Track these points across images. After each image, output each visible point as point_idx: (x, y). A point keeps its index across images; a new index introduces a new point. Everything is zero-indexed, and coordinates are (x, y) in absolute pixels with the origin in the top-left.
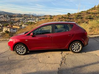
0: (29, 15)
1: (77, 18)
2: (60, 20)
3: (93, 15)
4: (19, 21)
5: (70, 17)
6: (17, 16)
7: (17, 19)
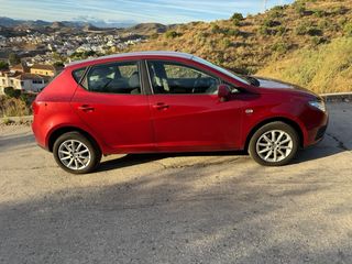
0: (77, 23)
1: (269, 32)
2: (209, 40)
3: (321, 20)
4: (41, 50)
5: (242, 29)
6: (33, 32)
7: (34, 41)
